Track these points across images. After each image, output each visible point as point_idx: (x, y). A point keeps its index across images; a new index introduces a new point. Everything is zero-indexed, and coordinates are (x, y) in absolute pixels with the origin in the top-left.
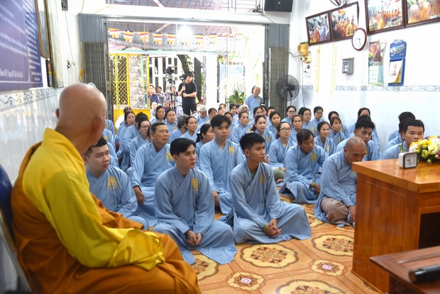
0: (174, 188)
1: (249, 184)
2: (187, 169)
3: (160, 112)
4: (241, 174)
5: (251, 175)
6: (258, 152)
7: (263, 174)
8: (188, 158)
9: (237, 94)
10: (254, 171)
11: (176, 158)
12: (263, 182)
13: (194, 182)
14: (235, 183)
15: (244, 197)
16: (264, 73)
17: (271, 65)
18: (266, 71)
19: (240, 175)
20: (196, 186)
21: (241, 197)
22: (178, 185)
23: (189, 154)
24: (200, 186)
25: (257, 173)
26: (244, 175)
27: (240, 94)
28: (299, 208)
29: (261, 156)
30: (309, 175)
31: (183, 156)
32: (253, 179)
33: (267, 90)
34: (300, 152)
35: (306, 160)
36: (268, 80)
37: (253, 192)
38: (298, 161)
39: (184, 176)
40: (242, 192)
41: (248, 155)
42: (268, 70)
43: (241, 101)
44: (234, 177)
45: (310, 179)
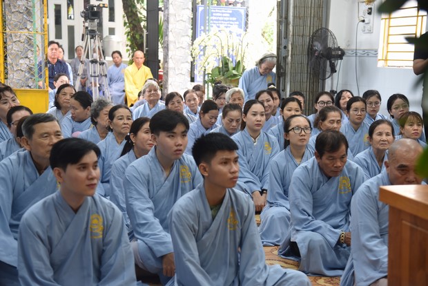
0: (56, 233)
1: (207, 229)
2: (81, 197)
3: (65, 94)
4: (193, 210)
5: (210, 213)
6: (224, 169)
7: (233, 212)
8: (83, 174)
9: (226, 64)
10: (216, 205)
11: (59, 174)
12: (234, 226)
13: (95, 221)
14: (180, 227)
15: (196, 253)
16: (279, 23)
17: (295, 7)
18: (283, 20)
19: (190, 212)
20: (98, 230)
21: (191, 254)
22: (63, 226)
23: (84, 167)
24: (106, 229)
25: (222, 209)
26: (199, 213)
27: (231, 65)
28: (299, 276)
29: (230, 176)
30: (336, 221)
31: (72, 170)
32: (213, 218)
33: (285, 58)
34: (317, 174)
35: (328, 190)
36: (286, 37)
37: (213, 244)
38: (313, 190)
39: (76, 211)
40: (193, 244)
41: (206, 174)
42: (287, 18)
43: (234, 79)
44: (178, 215)
45: (336, 227)
